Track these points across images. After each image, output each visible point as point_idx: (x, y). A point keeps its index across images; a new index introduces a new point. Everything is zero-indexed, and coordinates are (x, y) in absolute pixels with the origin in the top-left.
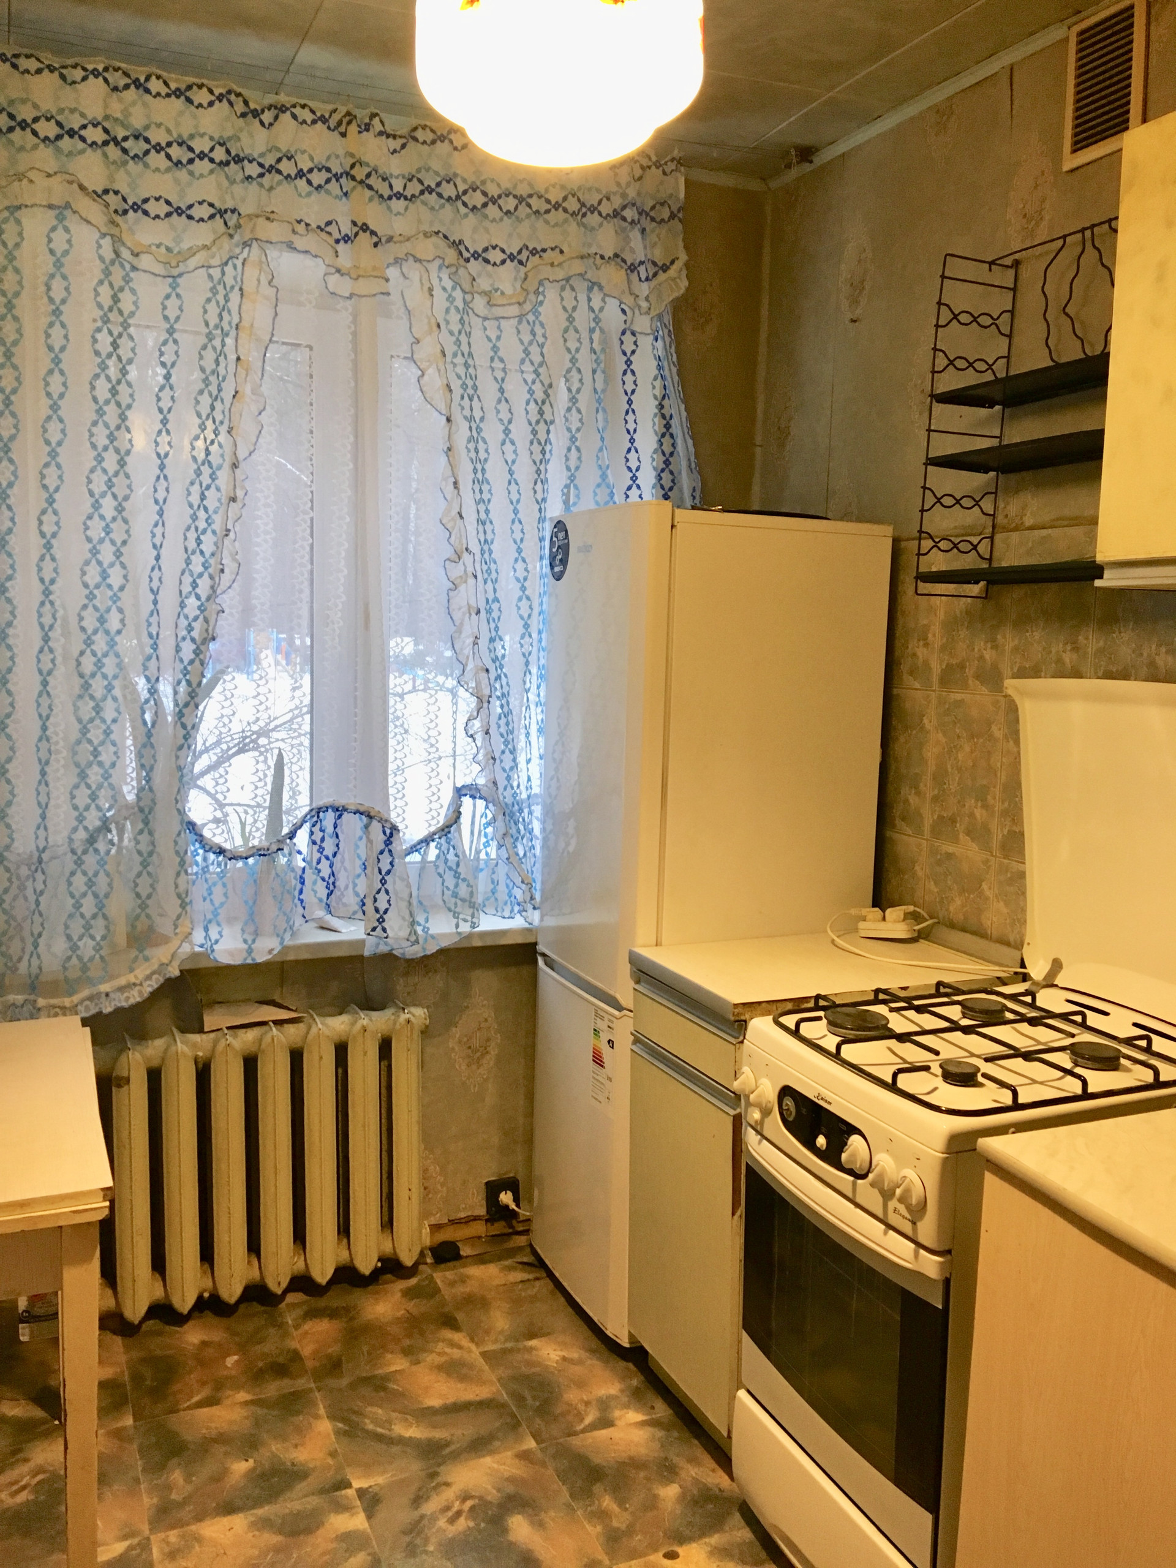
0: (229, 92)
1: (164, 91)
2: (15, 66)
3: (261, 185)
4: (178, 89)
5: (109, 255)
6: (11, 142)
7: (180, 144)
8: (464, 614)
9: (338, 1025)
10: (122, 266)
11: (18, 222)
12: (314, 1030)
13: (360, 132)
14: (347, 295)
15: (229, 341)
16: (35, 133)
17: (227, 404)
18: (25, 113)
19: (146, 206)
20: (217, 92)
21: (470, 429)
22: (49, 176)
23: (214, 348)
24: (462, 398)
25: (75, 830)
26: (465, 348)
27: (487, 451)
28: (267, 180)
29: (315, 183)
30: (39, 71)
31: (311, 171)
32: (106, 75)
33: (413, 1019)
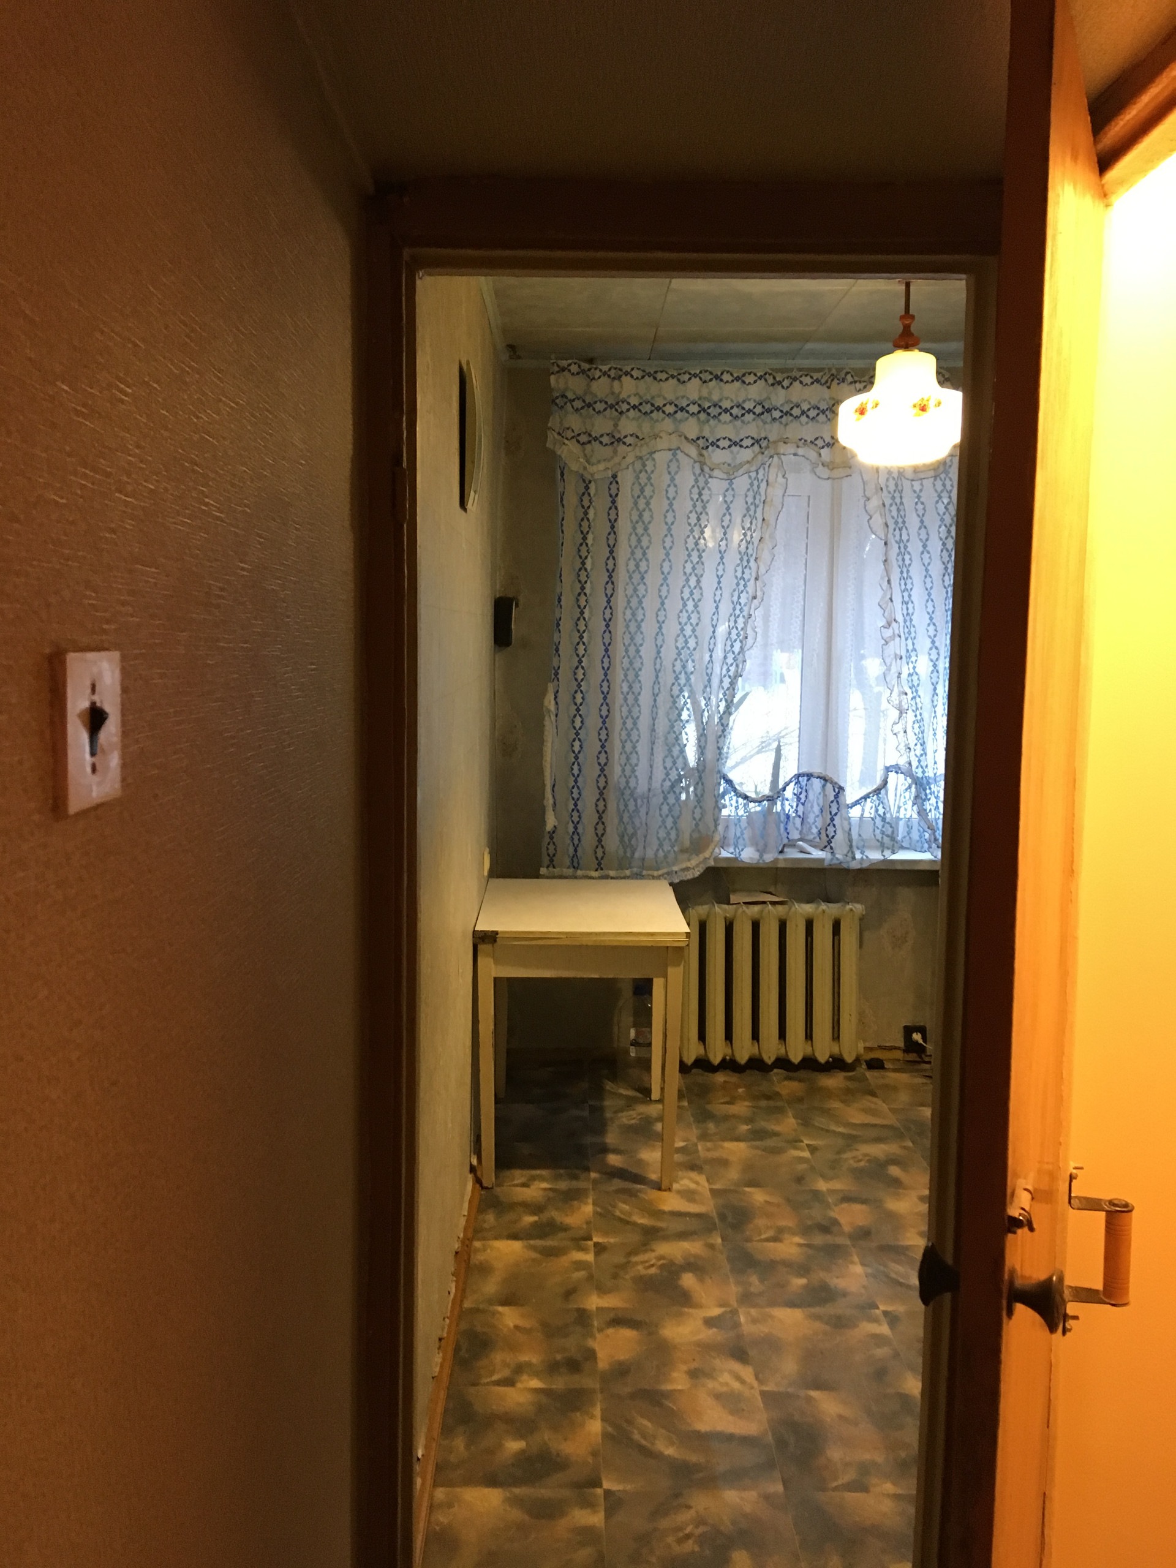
0: (765, 374)
1: (730, 378)
2: (655, 378)
3: (781, 423)
4: (738, 377)
5: (698, 471)
6: (652, 419)
7: (738, 407)
8: (892, 659)
9: (808, 908)
10: (704, 476)
11: (654, 459)
12: (793, 909)
13: (838, 384)
14: (827, 477)
15: (759, 510)
16: (664, 412)
17: (756, 545)
18: (659, 402)
19: (718, 443)
20: (758, 375)
21: (899, 548)
22: (670, 434)
23: (750, 516)
24: (895, 530)
25: (664, 780)
26: (898, 500)
27: (910, 559)
28: (784, 420)
29: (811, 417)
30: (667, 379)
31: (809, 410)
32: (701, 375)
33: (854, 909)
